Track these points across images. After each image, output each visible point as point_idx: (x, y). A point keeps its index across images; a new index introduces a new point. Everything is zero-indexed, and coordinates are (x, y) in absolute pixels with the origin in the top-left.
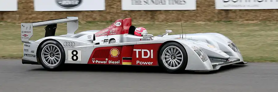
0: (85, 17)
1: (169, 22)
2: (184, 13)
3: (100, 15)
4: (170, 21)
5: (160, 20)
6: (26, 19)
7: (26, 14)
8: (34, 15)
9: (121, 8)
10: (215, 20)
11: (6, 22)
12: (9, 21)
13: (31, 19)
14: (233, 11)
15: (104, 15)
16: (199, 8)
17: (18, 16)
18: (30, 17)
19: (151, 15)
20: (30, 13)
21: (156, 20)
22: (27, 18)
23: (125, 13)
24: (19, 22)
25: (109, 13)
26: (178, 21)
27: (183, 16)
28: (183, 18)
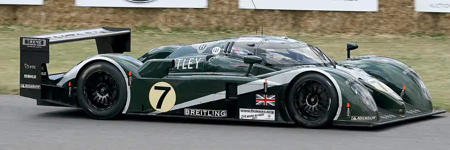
0: (169, 20)
1: (326, 33)
2: (355, 18)
3: (197, 17)
4: (329, 32)
5: (310, 30)
6: (59, 21)
7: (59, 12)
8: (73, 14)
9: (237, 5)
10: (414, 32)
11: (21, 25)
12: (27, 23)
13: (68, 20)
14: (448, 15)
15: (206, 16)
16: (383, 9)
17: (43, 14)
18: (68, 17)
19: (294, 19)
20: (66, 10)
21: (303, 30)
22: (61, 18)
23: (245, 15)
24: (46, 26)
25: (214, 13)
26: (344, 32)
27: (353, 22)
28: (353, 27)
